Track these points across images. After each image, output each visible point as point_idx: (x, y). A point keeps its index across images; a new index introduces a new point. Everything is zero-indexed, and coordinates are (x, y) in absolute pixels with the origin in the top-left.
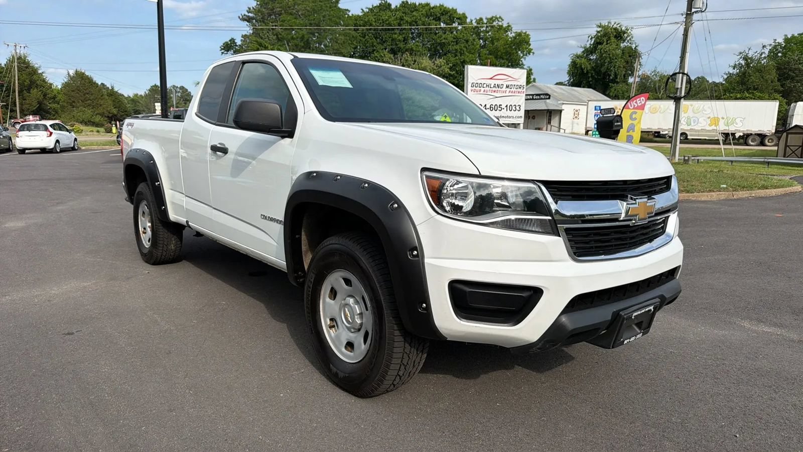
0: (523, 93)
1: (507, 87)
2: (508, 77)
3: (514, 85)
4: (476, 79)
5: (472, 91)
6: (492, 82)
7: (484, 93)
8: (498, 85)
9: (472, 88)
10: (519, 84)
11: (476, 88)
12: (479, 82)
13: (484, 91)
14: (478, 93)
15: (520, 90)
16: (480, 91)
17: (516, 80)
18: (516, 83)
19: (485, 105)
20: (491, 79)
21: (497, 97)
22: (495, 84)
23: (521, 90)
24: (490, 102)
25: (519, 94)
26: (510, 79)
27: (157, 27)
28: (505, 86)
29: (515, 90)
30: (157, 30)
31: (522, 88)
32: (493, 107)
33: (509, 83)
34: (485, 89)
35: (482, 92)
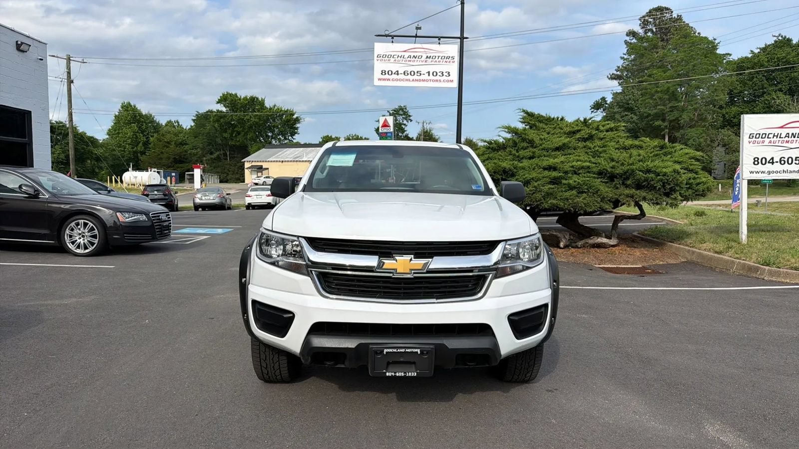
4: (757, 129)
5: (750, 143)
6: (784, 132)
7: (770, 144)
8: (793, 134)
9: (750, 140)
11: (757, 140)
12: (762, 132)
13: (770, 142)
14: (760, 144)
16: (763, 142)
19: (772, 158)
20: (782, 127)
21: (791, 148)
22: (788, 134)
24: (781, 154)
32: (786, 160)
34: (772, 139)
35: (766, 143)
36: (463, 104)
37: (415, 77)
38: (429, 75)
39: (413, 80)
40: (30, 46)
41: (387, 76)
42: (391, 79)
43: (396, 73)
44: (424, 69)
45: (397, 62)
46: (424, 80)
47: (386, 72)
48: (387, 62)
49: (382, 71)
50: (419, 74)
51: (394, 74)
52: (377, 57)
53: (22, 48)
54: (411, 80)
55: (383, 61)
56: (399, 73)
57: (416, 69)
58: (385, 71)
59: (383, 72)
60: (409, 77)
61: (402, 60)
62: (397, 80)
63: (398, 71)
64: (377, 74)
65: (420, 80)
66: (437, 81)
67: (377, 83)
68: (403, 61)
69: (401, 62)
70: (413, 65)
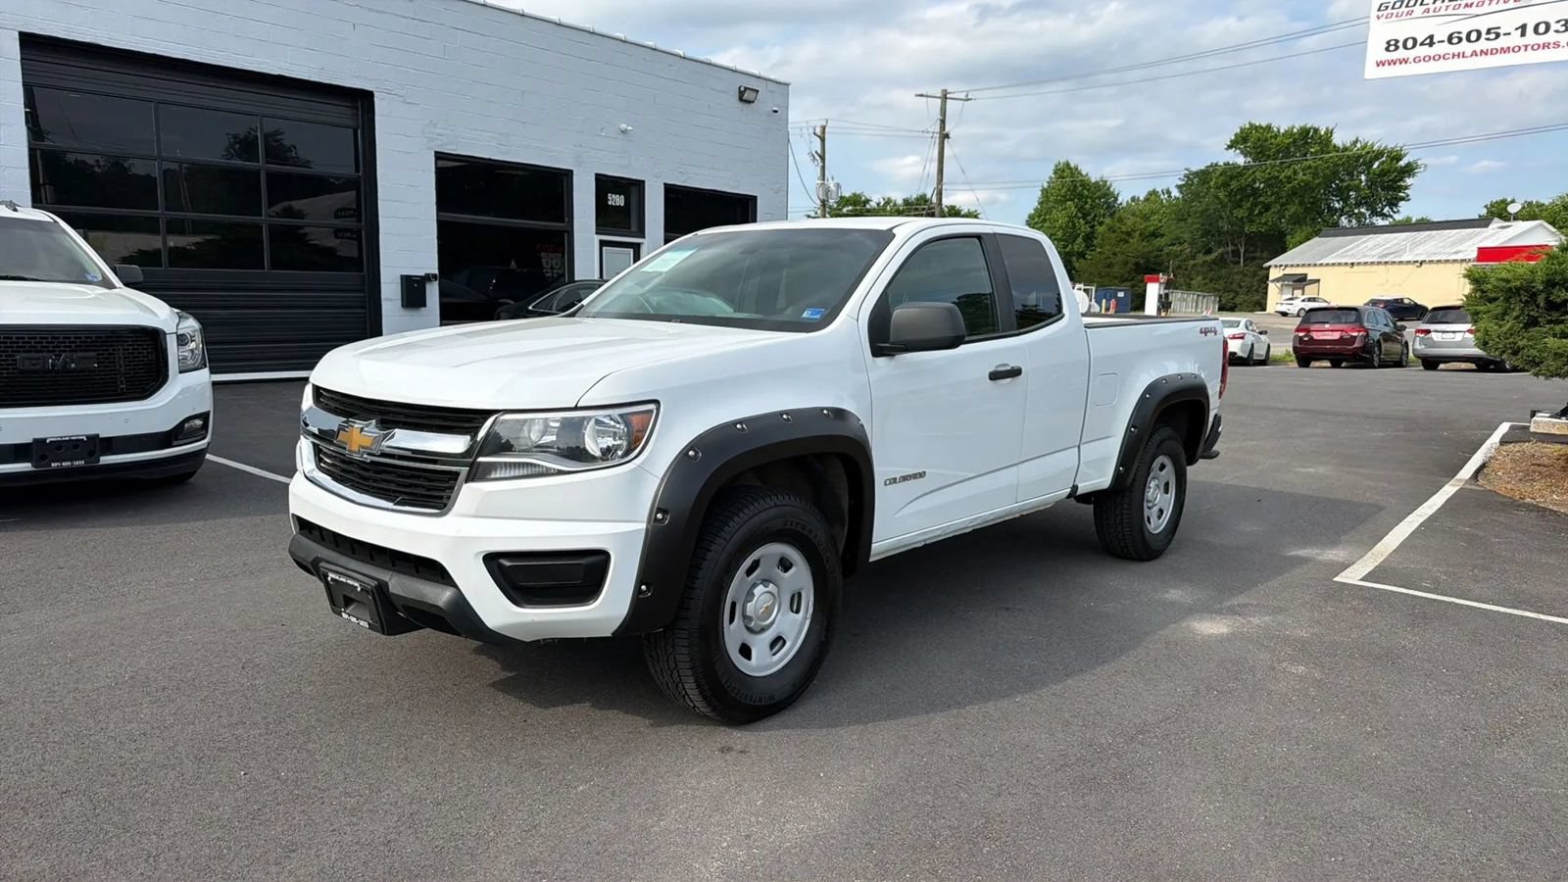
37: (1483, 44)
38: (1523, 34)
39: (1474, 53)
40: (757, 91)
41: (1401, 53)
42: (1411, 60)
43: (1428, 41)
44: (1508, 22)
45: (1431, 14)
46: (1504, 50)
47: (1400, 44)
48: (1404, 17)
49: (1388, 43)
50: (1493, 36)
51: (1422, 44)
52: (1379, 10)
53: (746, 96)
54: (1468, 53)
55: (1394, 18)
56: (1435, 40)
57: (1483, 24)
58: (1397, 41)
59: (1392, 45)
60: (1465, 47)
61: (1448, 7)
62: (1428, 59)
63: (1431, 37)
64: (1376, 51)
65: (1493, 52)
66: (1546, 46)
67: (1371, 72)
68: (1451, 8)
69: (1442, 12)
70: (1478, 15)
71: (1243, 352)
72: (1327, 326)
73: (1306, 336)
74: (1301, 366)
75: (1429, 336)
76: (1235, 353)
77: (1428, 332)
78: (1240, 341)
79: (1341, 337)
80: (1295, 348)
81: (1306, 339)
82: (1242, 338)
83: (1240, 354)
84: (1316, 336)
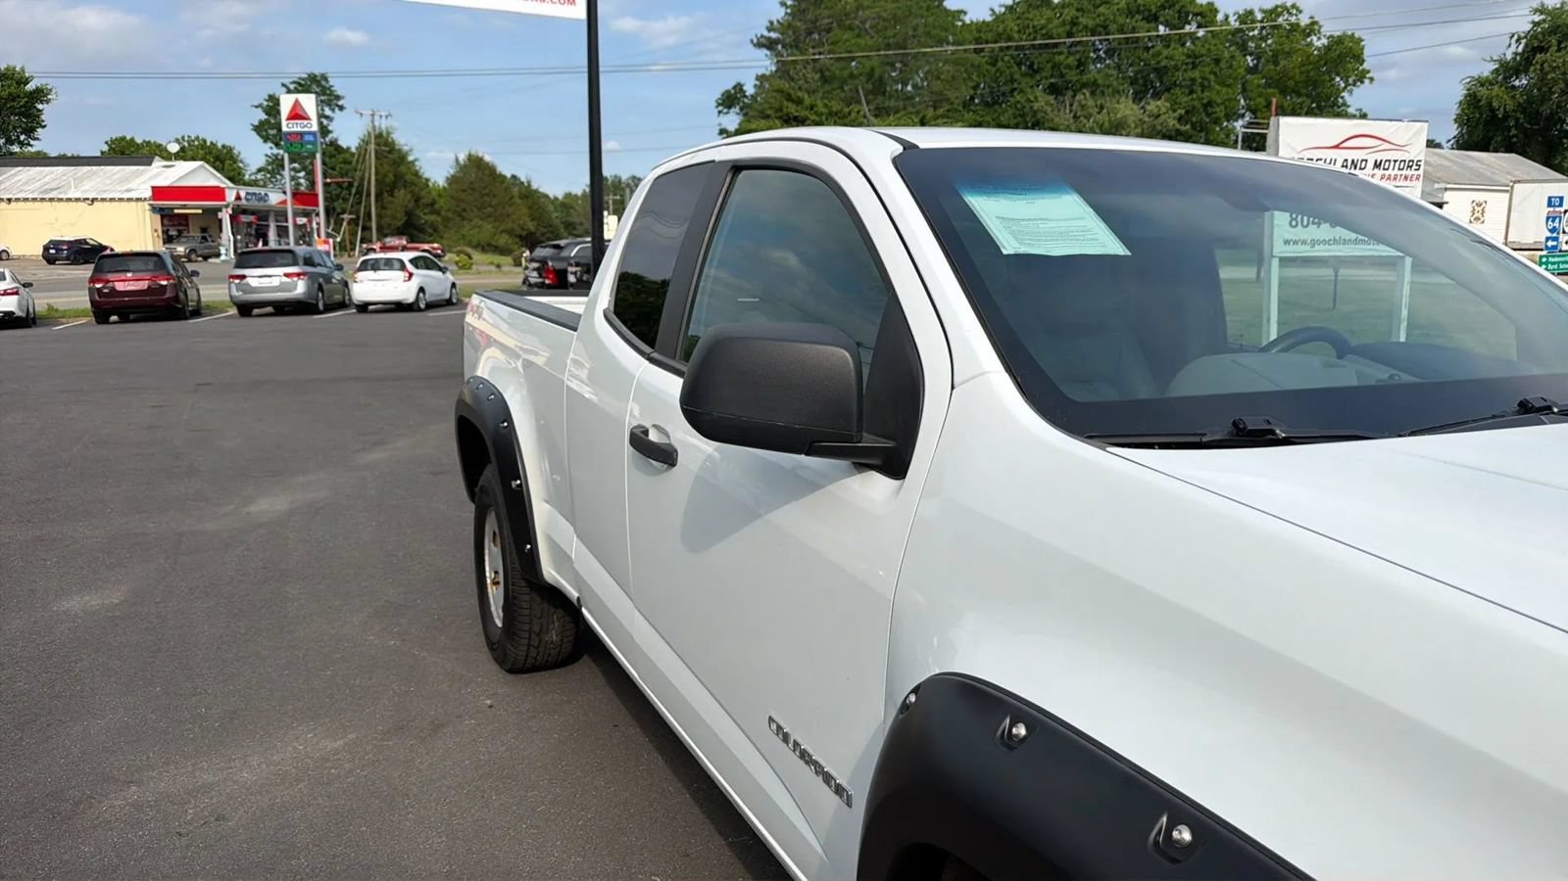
0: (1417, 179)
1: (1377, 165)
2: (1379, 142)
3: (1395, 161)
4: (1297, 150)
6: (1338, 157)
8: (1353, 161)
10: (1407, 157)
12: (1304, 156)
15: (1409, 172)
17: (1399, 147)
18: (1399, 156)
22: (1346, 160)
23: (1413, 172)
25: (1408, 183)
26: (1386, 146)
27: (586, 70)
28: (1371, 164)
29: (1396, 171)
30: (586, 75)
31: (1414, 167)
33: (1379, 157)
36: (601, 69)
71: (21, 310)
72: (129, 275)
73: (104, 287)
74: (99, 322)
75: (244, 281)
76: (13, 313)
77: (243, 277)
78: (15, 297)
79: (149, 287)
80: (93, 302)
81: (106, 291)
82: (16, 293)
83: (19, 313)
84: (120, 287)
